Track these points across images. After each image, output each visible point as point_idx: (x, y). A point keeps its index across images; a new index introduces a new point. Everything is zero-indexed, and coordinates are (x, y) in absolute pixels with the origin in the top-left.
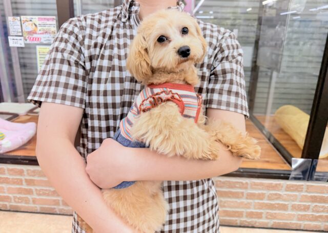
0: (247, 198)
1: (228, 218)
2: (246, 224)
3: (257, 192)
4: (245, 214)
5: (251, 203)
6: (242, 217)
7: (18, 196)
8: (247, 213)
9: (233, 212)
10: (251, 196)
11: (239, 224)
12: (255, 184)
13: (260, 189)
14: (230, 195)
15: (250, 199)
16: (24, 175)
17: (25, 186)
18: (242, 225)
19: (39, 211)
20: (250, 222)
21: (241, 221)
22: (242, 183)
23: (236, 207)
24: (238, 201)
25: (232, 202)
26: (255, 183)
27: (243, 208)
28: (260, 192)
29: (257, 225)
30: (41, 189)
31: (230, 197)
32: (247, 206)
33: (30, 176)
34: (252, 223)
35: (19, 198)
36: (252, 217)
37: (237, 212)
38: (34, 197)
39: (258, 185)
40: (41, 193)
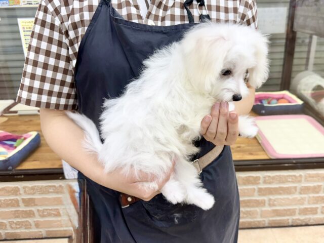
0: (300, 193)
1: (278, 218)
2: (299, 222)
3: (311, 185)
4: (297, 212)
5: (305, 198)
6: (295, 215)
7: (15, 220)
8: (300, 210)
9: (285, 210)
10: (305, 190)
11: (290, 224)
12: (311, 176)
13: (315, 181)
14: (281, 192)
15: (304, 193)
16: (20, 194)
17: (22, 208)
18: (294, 225)
19: (44, 236)
20: (304, 219)
21: (293, 219)
22: (295, 176)
23: (288, 205)
24: (290, 197)
25: (283, 199)
26: (309, 174)
27: (296, 204)
28: (316, 184)
29: (312, 222)
30: (44, 210)
31: (280, 194)
32: (301, 201)
33: (29, 194)
34: (306, 221)
35: (16, 224)
36: (306, 214)
37: (289, 210)
38: (35, 220)
39: (313, 177)
40: (45, 213)
